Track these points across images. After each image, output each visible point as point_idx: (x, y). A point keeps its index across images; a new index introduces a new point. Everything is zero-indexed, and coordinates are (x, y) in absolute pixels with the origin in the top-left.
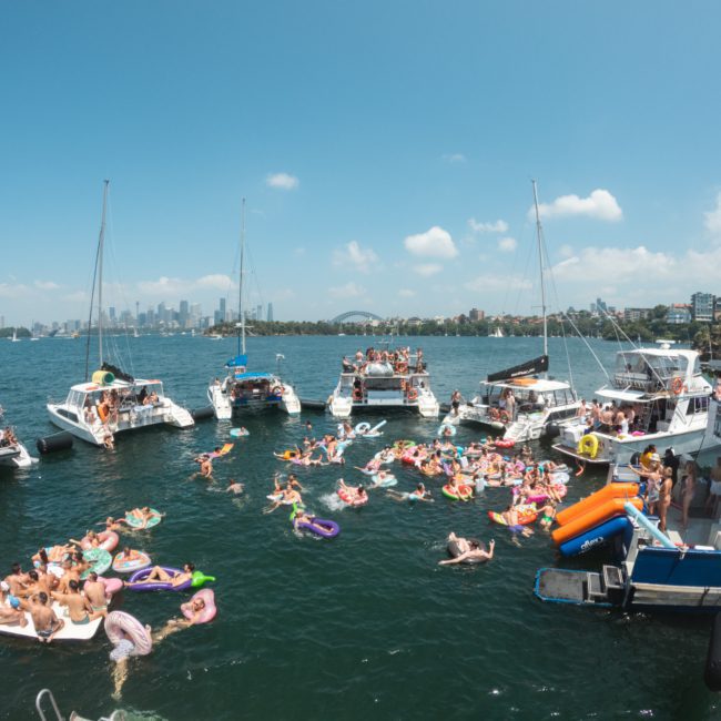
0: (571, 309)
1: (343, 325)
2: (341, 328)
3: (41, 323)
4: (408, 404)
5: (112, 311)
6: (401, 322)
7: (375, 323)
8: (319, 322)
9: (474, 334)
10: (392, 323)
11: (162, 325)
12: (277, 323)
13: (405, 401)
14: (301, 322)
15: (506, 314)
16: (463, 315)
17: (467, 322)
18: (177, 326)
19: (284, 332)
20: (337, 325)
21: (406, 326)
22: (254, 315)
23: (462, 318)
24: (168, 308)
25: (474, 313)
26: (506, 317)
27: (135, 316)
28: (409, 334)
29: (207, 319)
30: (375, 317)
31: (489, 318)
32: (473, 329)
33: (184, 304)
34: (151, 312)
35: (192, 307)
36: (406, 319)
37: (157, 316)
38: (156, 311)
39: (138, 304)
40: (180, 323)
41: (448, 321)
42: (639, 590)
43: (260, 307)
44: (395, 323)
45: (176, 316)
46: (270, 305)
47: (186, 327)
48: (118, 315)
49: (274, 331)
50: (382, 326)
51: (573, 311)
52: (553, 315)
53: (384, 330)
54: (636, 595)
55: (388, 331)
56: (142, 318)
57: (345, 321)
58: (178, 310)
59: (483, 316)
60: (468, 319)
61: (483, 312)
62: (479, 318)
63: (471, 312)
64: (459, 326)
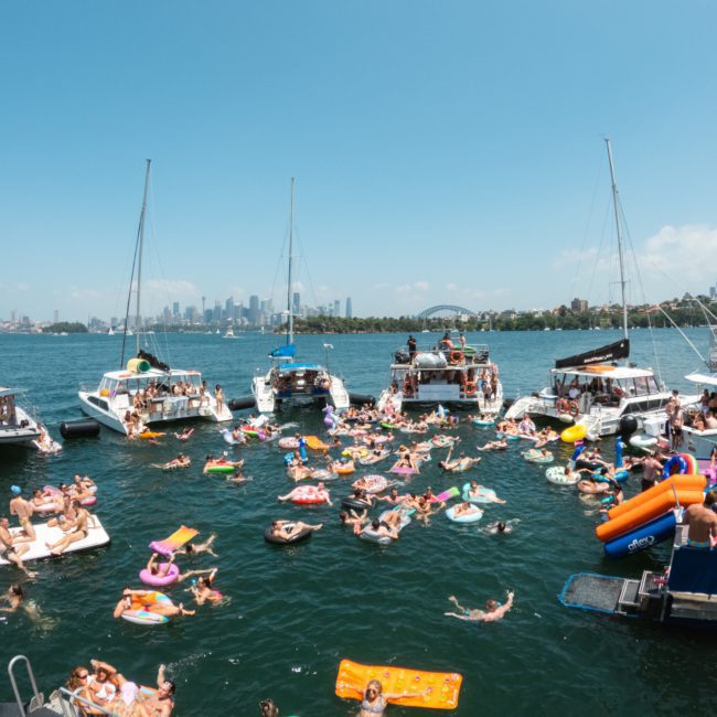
0: (687, 295)
1: (428, 321)
2: (424, 324)
3: (99, 318)
4: (465, 399)
5: (176, 306)
6: (493, 317)
7: (465, 318)
8: (402, 318)
9: (576, 327)
10: (483, 317)
11: (230, 323)
12: (355, 319)
13: (462, 397)
14: (381, 317)
15: (614, 303)
16: (563, 306)
17: (568, 315)
18: (247, 323)
19: (362, 329)
20: (421, 320)
21: (499, 321)
22: (331, 311)
23: (563, 310)
24: (237, 304)
25: (576, 303)
26: (614, 307)
27: (200, 311)
28: (503, 329)
29: (279, 316)
30: (465, 311)
31: (593, 309)
32: (575, 322)
33: (254, 300)
34: (218, 308)
35: (263, 303)
36: (499, 313)
37: (225, 313)
38: (224, 307)
39: (204, 299)
40: (249, 320)
41: (546, 314)
42: (679, 601)
43: (337, 302)
44: (487, 317)
45: (246, 312)
46: (349, 300)
47: (256, 324)
48: (182, 311)
49: (352, 329)
50: (472, 321)
51: (690, 297)
52: (667, 303)
53: (475, 325)
54: (674, 606)
55: (479, 327)
56: (209, 314)
57: (431, 317)
58: (247, 305)
59: (586, 306)
60: (569, 311)
61: (587, 302)
62: (583, 309)
63: (573, 303)
64: (559, 319)
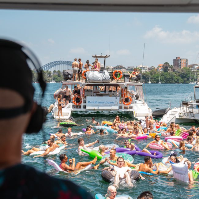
9: (177, 82)
16: (167, 63)
17: (170, 70)
23: (166, 67)
25: (177, 61)
31: (192, 66)
32: (176, 77)
41: (151, 69)
57: (52, 70)
59: (186, 64)
60: (171, 67)
61: (187, 61)
62: (183, 66)
63: (174, 61)
64: (162, 74)
